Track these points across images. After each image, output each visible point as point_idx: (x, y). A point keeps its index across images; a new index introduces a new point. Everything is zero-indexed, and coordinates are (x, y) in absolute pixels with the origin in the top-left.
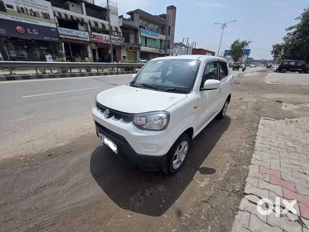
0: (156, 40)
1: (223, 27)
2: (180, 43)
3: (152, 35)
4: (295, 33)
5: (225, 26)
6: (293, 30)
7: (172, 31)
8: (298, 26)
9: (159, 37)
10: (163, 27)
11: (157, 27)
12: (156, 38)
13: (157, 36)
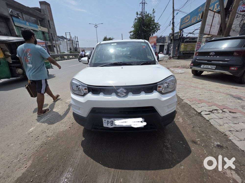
0: (37, 31)
1: (95, 27)
2: (61, 37)
3: (30, 26)
4: (133, 35)
5: (97, 27)
6: (132, 33)
7: (52, 25)
8: (134, 31)
9: (40, 29)
10: (41, 20)
11: (33, 19)
12: (36, 30)
13: (37, 28)
